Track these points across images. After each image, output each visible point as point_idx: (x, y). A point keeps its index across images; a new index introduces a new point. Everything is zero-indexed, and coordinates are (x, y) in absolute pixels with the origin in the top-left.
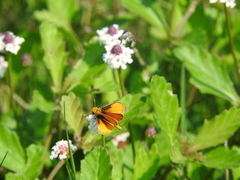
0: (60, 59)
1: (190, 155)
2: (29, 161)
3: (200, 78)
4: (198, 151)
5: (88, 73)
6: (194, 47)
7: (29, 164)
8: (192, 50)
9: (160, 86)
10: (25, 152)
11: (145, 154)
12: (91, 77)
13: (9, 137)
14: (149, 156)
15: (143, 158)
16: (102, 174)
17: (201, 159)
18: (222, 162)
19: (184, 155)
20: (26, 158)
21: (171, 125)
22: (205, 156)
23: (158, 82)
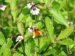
0: (16, 13)
1: (57, 41)
2: (7, 43)
3: (57, 19)
4: (59, 40)
5: (24, 17)
6: (55, 10)
7: (7, 44)
8: (54, 11)
9: (48, 20)
10: (6, 40)
11: (43, 41)
12: (25, 18)
13: (1, 36)
14: (44, 42)
15: (42, 42)
16: (32, 46)
17: (60, 42)
18: (67, 43)
19: (55, 41)
20: (7, 42)
21: (51, 32)
22: (61, 42)
23: (47, 19)
